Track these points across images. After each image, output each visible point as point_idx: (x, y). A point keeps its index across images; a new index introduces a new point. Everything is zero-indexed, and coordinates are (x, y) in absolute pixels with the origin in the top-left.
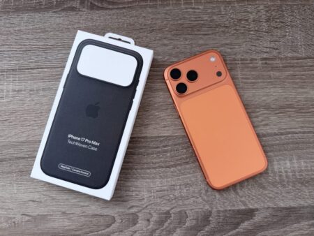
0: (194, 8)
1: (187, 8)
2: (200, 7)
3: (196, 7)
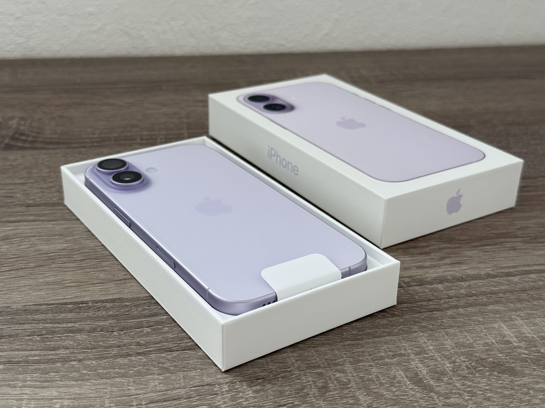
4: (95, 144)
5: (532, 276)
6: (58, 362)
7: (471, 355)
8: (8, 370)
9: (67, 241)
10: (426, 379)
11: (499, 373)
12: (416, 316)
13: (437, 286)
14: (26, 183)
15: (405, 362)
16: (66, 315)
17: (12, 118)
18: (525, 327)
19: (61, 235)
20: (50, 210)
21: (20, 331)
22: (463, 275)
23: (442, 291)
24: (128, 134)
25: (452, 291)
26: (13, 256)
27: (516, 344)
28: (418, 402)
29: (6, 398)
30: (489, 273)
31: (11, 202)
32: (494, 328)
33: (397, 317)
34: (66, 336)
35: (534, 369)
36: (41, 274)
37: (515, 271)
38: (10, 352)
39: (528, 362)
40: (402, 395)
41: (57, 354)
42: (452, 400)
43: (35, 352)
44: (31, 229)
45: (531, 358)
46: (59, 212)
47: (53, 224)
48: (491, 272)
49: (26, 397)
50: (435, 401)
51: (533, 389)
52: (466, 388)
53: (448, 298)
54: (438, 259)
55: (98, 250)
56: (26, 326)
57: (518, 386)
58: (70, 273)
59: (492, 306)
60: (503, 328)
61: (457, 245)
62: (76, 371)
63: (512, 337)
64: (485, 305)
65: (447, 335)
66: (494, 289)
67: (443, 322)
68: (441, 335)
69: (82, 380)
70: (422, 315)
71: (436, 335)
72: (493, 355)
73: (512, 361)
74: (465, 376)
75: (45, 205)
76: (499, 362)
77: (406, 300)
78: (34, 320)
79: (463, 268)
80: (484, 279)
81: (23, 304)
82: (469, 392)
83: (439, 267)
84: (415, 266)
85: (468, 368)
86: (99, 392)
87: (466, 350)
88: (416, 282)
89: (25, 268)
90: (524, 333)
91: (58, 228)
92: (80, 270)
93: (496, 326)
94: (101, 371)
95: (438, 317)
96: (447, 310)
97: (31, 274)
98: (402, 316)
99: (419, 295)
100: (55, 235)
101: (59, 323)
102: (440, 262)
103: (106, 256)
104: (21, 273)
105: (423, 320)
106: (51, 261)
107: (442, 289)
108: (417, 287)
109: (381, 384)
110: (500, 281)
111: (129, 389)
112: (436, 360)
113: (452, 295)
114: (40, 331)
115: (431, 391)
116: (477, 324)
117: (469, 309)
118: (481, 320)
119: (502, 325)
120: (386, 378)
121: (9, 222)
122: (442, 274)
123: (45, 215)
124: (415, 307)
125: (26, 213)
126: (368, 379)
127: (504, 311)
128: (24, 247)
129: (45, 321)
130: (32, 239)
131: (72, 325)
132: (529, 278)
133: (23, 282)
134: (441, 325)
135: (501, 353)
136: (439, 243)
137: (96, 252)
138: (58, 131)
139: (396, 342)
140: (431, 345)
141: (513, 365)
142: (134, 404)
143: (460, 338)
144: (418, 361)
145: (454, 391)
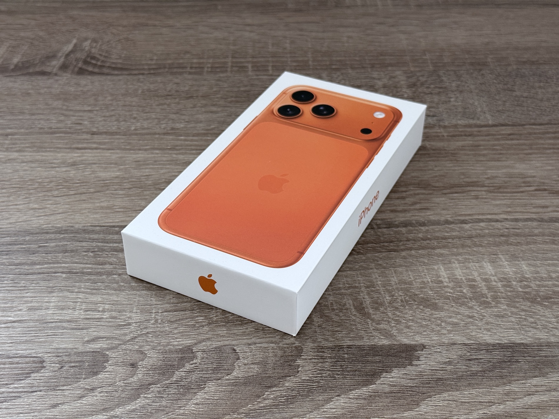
0: (271, 75)
4: (152, 72)
5: (482, 224)
6: (104, 275)
7: (408, 291)
8: (69, 278)
9: (120, 170)
10: (368, 308)
11: (424, 307)
12: (376, 255)
13: (401, 229)
14: (93, 111)
15: (356, 293)
16: (113, 236)
17: (86, 39)
18: (459, 269)
19: (116, 164)
20: (109, 139)
21: (79, 247)
22: (426, 220)
23: (404, 234)
24: (181, 61)
25: (411, 235)
26: (78, 182)
27: (445, 284)
28: (356, 325)
29: (66, 300)
30: (447, 220)
31: (80, 130)
32: (434, 269)
33: (361, 255)
34: (111, 254)
35: (452, 306)
36: (98, 199)
37: (470, 219)
38: (71, 264)
39: (450, 299)
40: (346, 320)
41: (104, 269)
42: (382, 326)
43: (89, 265)
44: (93, 157)
45: (453, 297)
46: (117, 141)
47: (111, 153)
48: (449, 219)
49: (80, 300)
50: (369, 326)
51: (445, 322)
52: (395, 317)
53: (406, 241)
54: (410, 204)
55: (143, 180)
56: (84, 244)
57: (434, 319)
58: (120, 200)
59: (439, 250)
60: (441, 270)
61: (431, 192)
62: (116, 283)
63: (445, 278)
64: (434, 248)
65: (395, 273)
66: (446, 234)
67: (395, 261)
68: (390, 272)
69: (120, 290)
70: (382, 254)
71: (387, 272)
72: (425, 292)
73: (438, 298)
74: (397, 308)
75: (106, 133)
76: (428, 298)
77: (372, 240)
78: (90, 239)
79: (428, 214)
80: (442, 225)
81: (83, 225)
82: (396, 320)
83: (409, 212)
84: (389, 210)
85: (402, 301)
86: (131, 300)
87: (406, 286)
88: (386, 224)
89: (86, 193)
90: (456, 275)
91: (114, 157)
92: (127, 197)
93: (436, 267)
94: (133, 284)
95: (392, 257)
96: (402, 251)
97: (91, 198)
98: (366, 254)
99: (385, 236)
100: (111, 164)
101: (107, 243)
102: (411, 208)
103: (149, 185)
104: (83, 197)
105: (381, 258)
106: (107, 188)
107: (405, 232)
108: (385, 229)
109: (333, 310)
110: (454, 227)
111: (151, 300)
112: (380, 293)
113: (411, 238)
114: (93, 249)
115: (368, 318)
116: (422, 265)
117: (420, 252)
118: (426, 261)
119: (441, 267)
120: (338, 305)
121: (78, 149)
122: (409, 219)
123: (104, 143)
124: (378, 247)
125: (91, 141)
126: (325, 305)
127: (447, 254)
128: (87, 173)
129: (97, 240)
130: (94, 166)
131: (117, 245)
132: (479, 226)
133: (84, 206)
134: (393, 264)
135: (432, 291)
136: (417, 189)
137: (141, 181)
138: (123, 55)
139: (354, 277)
140: (380, 281)
141: (437, 301)
142: (154, 311)
143: (404, 276)
144: (366, 293)
145: (385, 319)
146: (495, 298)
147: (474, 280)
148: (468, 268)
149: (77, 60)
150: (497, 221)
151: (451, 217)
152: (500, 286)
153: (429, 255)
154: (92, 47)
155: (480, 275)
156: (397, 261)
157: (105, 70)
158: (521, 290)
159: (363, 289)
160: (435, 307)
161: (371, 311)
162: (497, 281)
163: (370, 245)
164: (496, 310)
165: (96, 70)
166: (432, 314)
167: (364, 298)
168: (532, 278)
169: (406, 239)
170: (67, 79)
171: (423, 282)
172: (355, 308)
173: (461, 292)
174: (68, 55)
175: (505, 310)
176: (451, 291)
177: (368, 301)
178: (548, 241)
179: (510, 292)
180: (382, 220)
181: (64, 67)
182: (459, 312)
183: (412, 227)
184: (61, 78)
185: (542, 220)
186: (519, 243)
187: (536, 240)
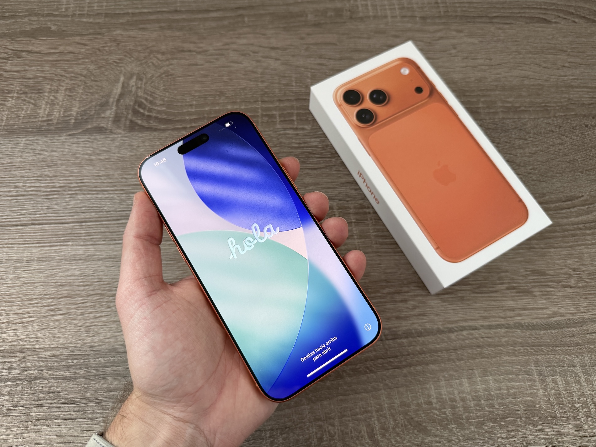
0: (296, 129)
1: (285, 129)
2: (306, 127)
3: (300, 127)
146: (468, 418)
147: (455, 400)
148: (451, 386)
149: (127, 108)
150: (476, 328)
151: (441, 325)
152: (472, 405)
153: (423, 371)
154: (138, 88)
155: (459, 393)
156: (400, 379)
157: (153, 124)
158: (487, 409)
159: (374, 413)
160: (425, 431)
161: (379, 438)
162: (471, 400)
163: (380, 361)
164: (468, 432)
165: (145, 124)
166: (423, 439)
167: (375, 424)
168: (496, 396)
169: (406, 353)
170: (121, 137)
171: (418, 403)
172: (368, 435)
173: (445, 413)
174: (118, 101)
175: (474, 432)
176: (438, 413)
177: (377, 427)
178: (511, 351)
179: (480, 411)
180: (389, 329)
181: (117, 120)
182: (442, 436)
183: (412, 337)
184: (116, 136)
185: (508, 327)
186: (489, 354)
187: (501, 350)
